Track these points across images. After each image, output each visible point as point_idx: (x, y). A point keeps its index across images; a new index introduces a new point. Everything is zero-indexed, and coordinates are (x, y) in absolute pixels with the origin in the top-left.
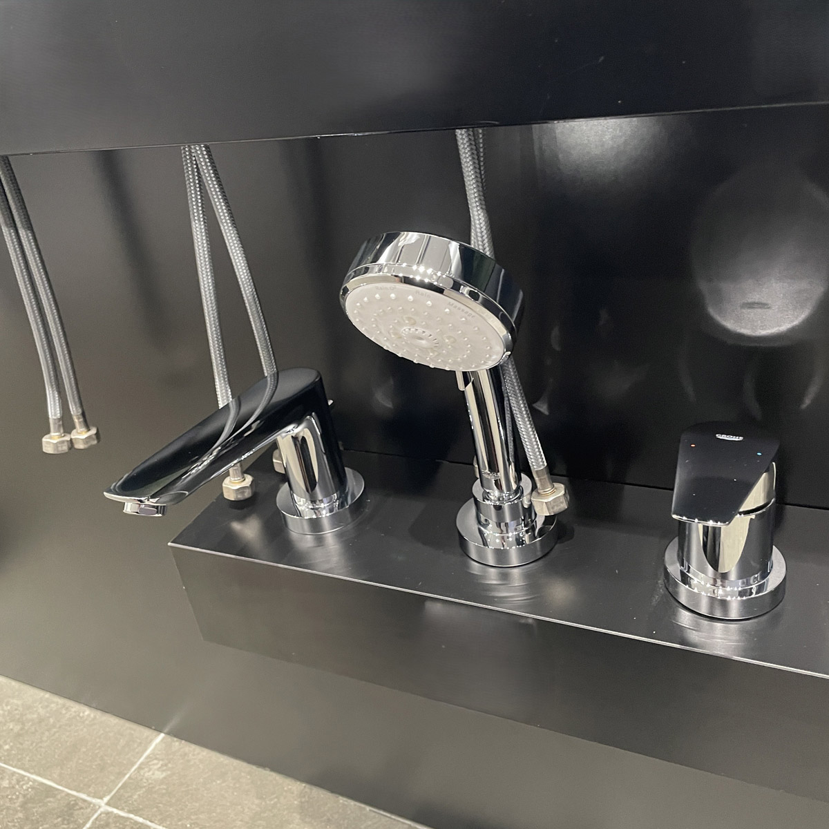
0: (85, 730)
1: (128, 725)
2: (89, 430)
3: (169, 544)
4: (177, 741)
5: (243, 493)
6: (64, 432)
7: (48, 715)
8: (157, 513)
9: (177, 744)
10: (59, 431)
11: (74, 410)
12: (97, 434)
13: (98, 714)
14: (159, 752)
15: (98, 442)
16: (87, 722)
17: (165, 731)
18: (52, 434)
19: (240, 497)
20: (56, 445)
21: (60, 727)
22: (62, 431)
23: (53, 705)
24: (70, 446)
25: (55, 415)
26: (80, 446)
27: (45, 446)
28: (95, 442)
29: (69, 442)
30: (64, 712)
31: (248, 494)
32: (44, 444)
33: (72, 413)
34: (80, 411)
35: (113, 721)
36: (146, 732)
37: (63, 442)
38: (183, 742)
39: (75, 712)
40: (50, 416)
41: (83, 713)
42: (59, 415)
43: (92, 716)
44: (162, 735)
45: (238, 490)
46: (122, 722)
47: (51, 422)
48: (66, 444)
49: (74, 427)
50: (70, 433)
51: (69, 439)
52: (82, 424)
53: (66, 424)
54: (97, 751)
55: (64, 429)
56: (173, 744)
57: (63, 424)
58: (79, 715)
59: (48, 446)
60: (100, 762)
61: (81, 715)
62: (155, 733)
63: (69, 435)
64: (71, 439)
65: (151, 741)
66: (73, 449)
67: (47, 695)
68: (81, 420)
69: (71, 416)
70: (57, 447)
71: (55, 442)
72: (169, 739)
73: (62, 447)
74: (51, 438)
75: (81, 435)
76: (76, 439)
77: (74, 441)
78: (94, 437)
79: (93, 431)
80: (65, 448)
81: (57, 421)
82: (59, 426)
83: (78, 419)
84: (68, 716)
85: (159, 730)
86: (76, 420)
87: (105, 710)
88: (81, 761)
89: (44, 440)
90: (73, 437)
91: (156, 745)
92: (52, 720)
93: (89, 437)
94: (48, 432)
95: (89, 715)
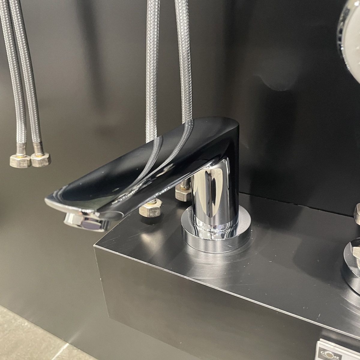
0: (24, 335)
1: (49, 335)
2: (44, 155)
3: (94, 245)
4: (76, 349)
5: (155, 212)
6: (26, 154)
7: (4, 322)
8: (101, 228)
9: (76, 351)
10: (22, 153)
11: (35, 139)
12: (49, 158)
13: (33, 325)
14: (65, 355)
15: (49, 164)
16: (25, 330)
17: (70, 342)
18: (18, 154)
19: (152, 215)
20: (19, 162)
21: (10, 331)
22: (25, 153)
23: (8, 317)
24: (29, 164)
25: (21, 142)
26: (36, 165)
27: (12, 162)
28: (47, 164)
29: (29, 161)
30: (13, 321)
31: (157, 214)
32: (11, 160)
33: (33, 141)
34: (39, 141)
35: (40, 331)
36: (59, 341)
37: (24, 161)
38: (79, 350)
39: (19, 322)
40: (17, 142)
41: (24, 324)
42: (23, 142)
43: (29, 326)
44: (67, 344)
45: (151, 209)
46: (45, 332)
47: (18, 145)
48: (26, 162)
49: (33, 152)
50: (30, 155)
51: (29, 159)
52: (40, 149)
53: (29, 149)
54: (29, 349)
55: (26, 152)
56: (73, 351)
57: (26, 148)
58: (21, 325)
59: (14, 162)
60: (29, 356)
61: (23, 325)
62: (64, 342)
63: (29, 157)
64: (30, 160)
65: (61, 347)
66: (31, 166)
67: (5, 310)
68: (39, 147)
69: (32, 143)
70: (20, 163)
71: (19, 159)
72: (72, 347)
73: (23, 164)
74: (16, 157)
75: (38, 158)
76: (34, 160)
77: (32, 161)
78: (47, 160)
79: (47, 156)
80: (25, 165)
81: (22, 145)
82: (23, 149)
83: (37, 146)
84: (15, 324)
85: (66, 341)
86: (35, 147)
87: (37, 324)
88: (19, 354)
89: (11, 157)
90: (32, 158)
91: (63, 350)
92: (6, 326)
93: (43, 160)
94: (14, 153)
95: (27, 326)
